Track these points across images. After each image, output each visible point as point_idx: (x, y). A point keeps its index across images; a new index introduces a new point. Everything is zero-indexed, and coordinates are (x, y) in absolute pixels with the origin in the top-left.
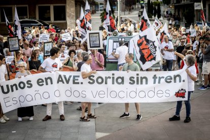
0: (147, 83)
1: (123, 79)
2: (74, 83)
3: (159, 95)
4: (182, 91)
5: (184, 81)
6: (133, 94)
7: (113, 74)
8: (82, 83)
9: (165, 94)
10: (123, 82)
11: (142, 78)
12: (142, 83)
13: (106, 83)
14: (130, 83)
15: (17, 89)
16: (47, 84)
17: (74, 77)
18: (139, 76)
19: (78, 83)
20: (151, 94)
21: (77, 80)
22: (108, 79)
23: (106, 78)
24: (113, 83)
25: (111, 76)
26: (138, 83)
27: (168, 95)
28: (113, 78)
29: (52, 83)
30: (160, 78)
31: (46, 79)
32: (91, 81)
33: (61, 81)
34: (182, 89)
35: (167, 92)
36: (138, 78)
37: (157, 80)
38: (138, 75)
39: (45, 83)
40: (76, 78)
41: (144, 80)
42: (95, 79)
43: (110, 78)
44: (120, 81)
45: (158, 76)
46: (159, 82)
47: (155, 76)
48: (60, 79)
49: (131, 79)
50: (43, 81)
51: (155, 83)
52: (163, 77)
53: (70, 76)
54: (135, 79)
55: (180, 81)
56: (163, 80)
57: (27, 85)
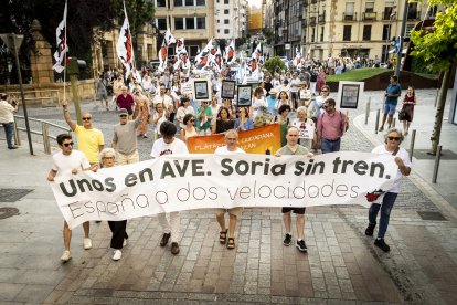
0: (322, 172)
1: (283, 167)
2: (195, 173)
3: (341, 193)
7: (268, 160)
8: (209, 174)
9: (350, 192)
10: (283, 172)
11: (316, 165)
12: (314, 172)
13: (253, 173)
14: (296, 173)
15: (91, 189)
16: (143, 180)
17: (194, 162)
19: (203, 174)
20: (327, 190)
21: (201, 168)
22: (258, 167)
23: (254, 164)
24: (266, 172)
25: (264, 162)
26: (308, 173)
27: (355, 195)
28: (267, 166)
29: (151, 179)
30: (345, 163)
31: (141, 173)
32: (227, 170)
33: (168, 174)
35: (354, 189)
36: (310, 166)
37: (340, 167)
40: (198, 165)
41: (319, 167)
42: (233, 165)
43: (261, 164)
44: (278, 170)
45: (342, 160)
46: (344, 171)
47: (338, 159)
48: (168, 170)
49: (299, 165)
50: (135, 178)
51: (335, 172)
53: (187, 162)
54: (305, 167)
55: (381, 176)
56: (350, 168)
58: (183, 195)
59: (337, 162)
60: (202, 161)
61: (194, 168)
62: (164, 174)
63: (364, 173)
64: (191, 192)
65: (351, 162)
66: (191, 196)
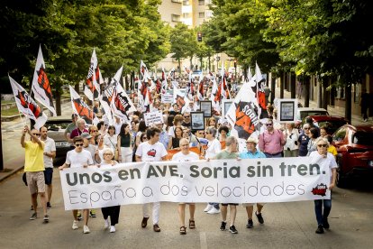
0: (271, 175)
1: (238, 169)
2: (172, 174)
3: (290, 192)
4: (322, 187)
5: (324, 173)
6: (253, 191)
7: (226, 164)
8: (182, 176)
9: (297, 190)
10: (238, 175)
11: (265, 168)
12: (264, 175)
13: (216, 176)
14: (249, 175)
15: (89, 182)
16: (133, 177)
17: (171, 167)
18: (261, 166)
19: (177, 175)
20: (279, 190)
21: (176, 171)
22: (219, 171)
23: (216, 170)
24: (226, 176)
25: (223, 167)
26: (259, 175)
27: (302, 192)
28: (225, 169)
30: (290, 167)
31: (132, 171)
32: (194, 174)
33: (152, 174)
34: (322, 185)
35: (301, 187)
36: (259, 168)
37: (286, 170)
38: (259, 163)
39: (129, 176)
40: (174, 169)
41: (268, 171)
42: (199, 170)
43: (220, 169)
44: (234, 172)
45: (286, 164)
46: (290, 174)
47: (282, 164)
48: (152, 172)
49: (250, 169)
50: (127, 173)
51: (283, 174)
52: (295, 166)
53: (165, 167)
54: (256, 170)
55: (318, 173)
56: (294, 171)
57: (104, 178)
58: (165, 190)
59: (282, 166)
60: (176, 167)
61: (172, 171)
62: (150, 175)
63: (305, 174)
64: (171, 188)
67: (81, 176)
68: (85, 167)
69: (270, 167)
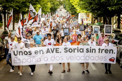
0: (95, 52)
1: (83, 49)
2: (56, 52)
3: (101, 59)
5: (114, 53)
7: (78, 47)
8: (61, 52)
11: (93, 50)
12: (92, 52)
13: (74, 52)
14: (86, 52)
15: (22, 55)
18: (91, 48)
20: (97, 58)
21: (58, 50)
22: (75, 50)
23: (74, 49)
24: (78, 52)
26: (90, 52)
27: (105, 59)
28: (78, 49)
29: (43, 53)
32: (66, 51)
33: (48, 52)
34: (113, 58)
37: (101, 51)
39: (39, 53)
40: (57, 50)
42: (68, 50)
47: (100, 48)
48: (48, 51)
49: (87, 49)
53: (54, 49)
54: (89, 50)
55: (112, 53)
57: (28, 53)
58: (53, 59)
59: (99, 49)
60: (58, 49)
61: (56, 50)
62: (47, 52)
63: (107, 53)
64: (55, 58)
65: (104, 50)
66: (55, 59)
67: (20, 52)
68: (21, 48)
69: (95, 49)
